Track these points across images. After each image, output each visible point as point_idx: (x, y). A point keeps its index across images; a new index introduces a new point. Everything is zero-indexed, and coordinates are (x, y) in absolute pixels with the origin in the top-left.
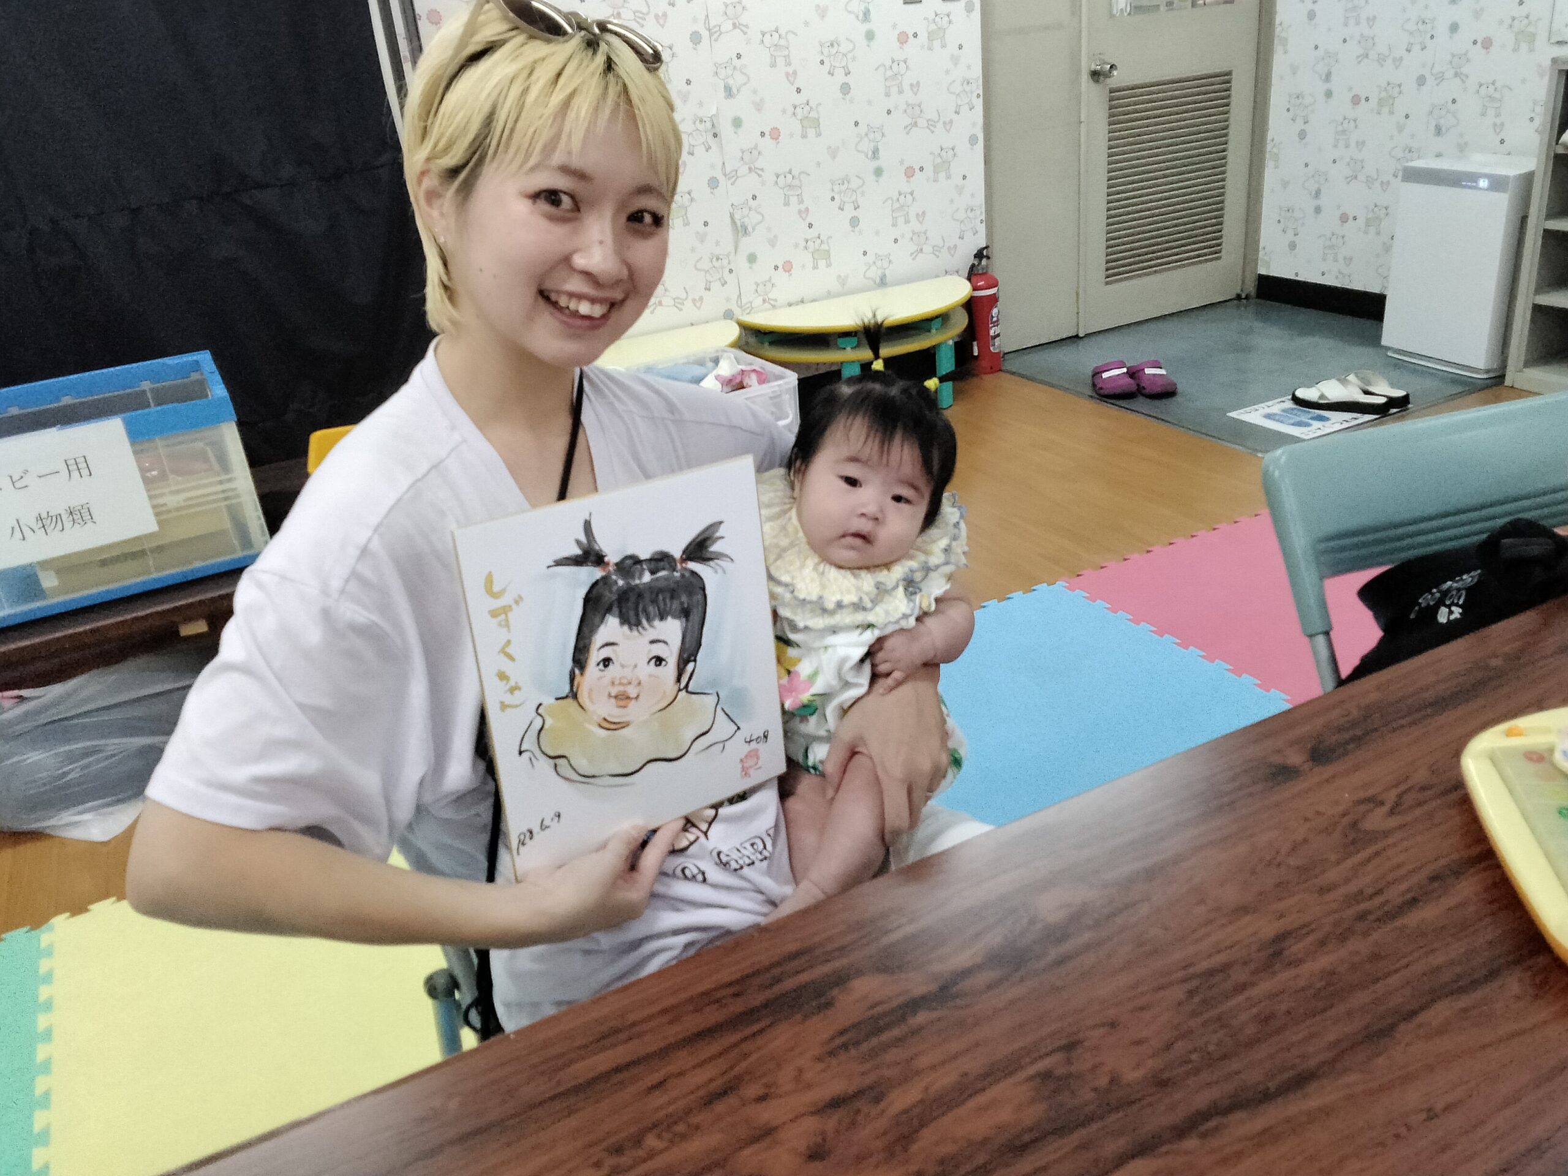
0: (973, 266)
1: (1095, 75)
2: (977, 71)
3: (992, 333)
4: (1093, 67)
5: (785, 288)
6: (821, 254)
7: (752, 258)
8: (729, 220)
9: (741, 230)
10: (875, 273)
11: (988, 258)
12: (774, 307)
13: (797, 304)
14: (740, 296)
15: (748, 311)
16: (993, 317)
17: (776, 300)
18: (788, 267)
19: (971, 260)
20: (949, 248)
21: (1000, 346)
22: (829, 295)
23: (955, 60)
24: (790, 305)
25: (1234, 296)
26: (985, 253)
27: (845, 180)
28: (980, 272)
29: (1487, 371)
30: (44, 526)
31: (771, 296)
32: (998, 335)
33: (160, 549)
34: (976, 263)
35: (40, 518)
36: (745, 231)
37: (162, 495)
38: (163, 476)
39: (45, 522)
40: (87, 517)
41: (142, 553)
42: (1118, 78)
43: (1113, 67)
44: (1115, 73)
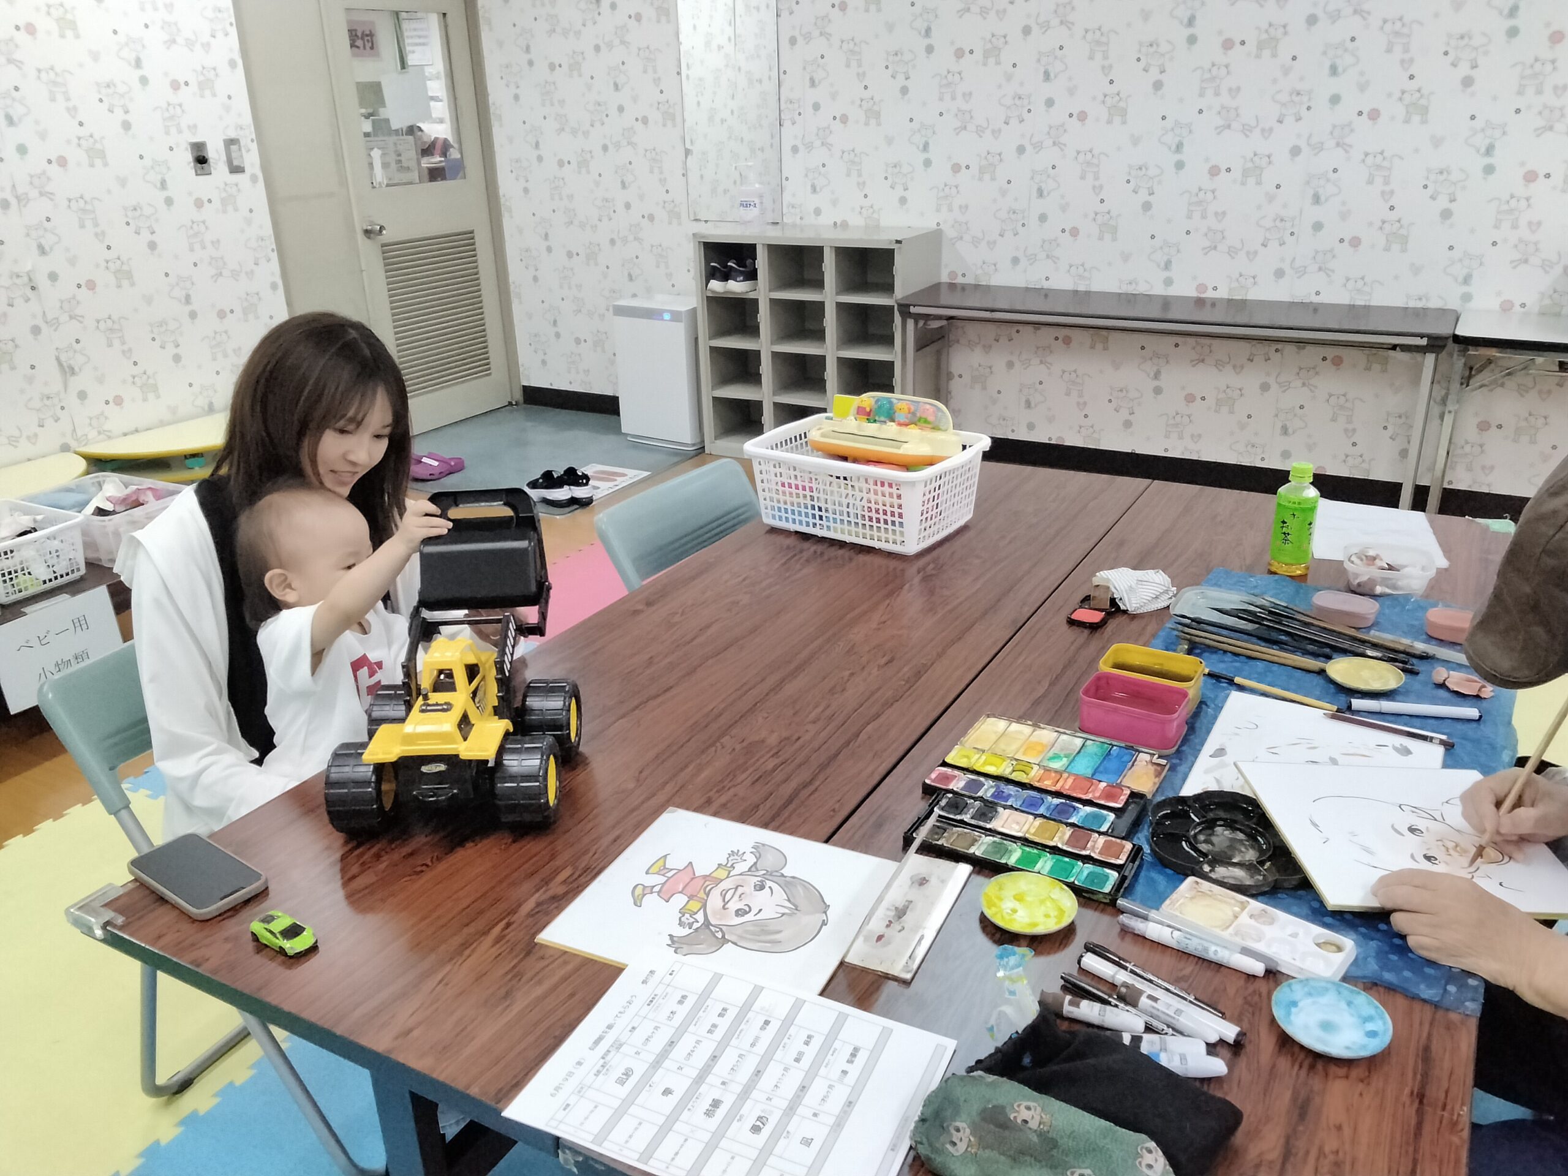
1: (368, 233)
2: (268, 230)
4: (365, 228)
5: (117, 421)
6: (149, 387)
7: (82, 395)
8: (55, 363)
9: (68, 371)
10: (202, 402)
12: (109, 438)
13: (132, 433)
14: (74, 430)
15: (83, 443)
17: (109, 431)
18: (119, 401)
22: (162, 424)
23: (249, 222)
24: (125, 435)
25: (506, 404)
27: (162, 323)
29: (694, 445)
31: (106, 428)
36: (73, 371)
42: (388, 236)
43: (382, 228)
44: (384, 232)
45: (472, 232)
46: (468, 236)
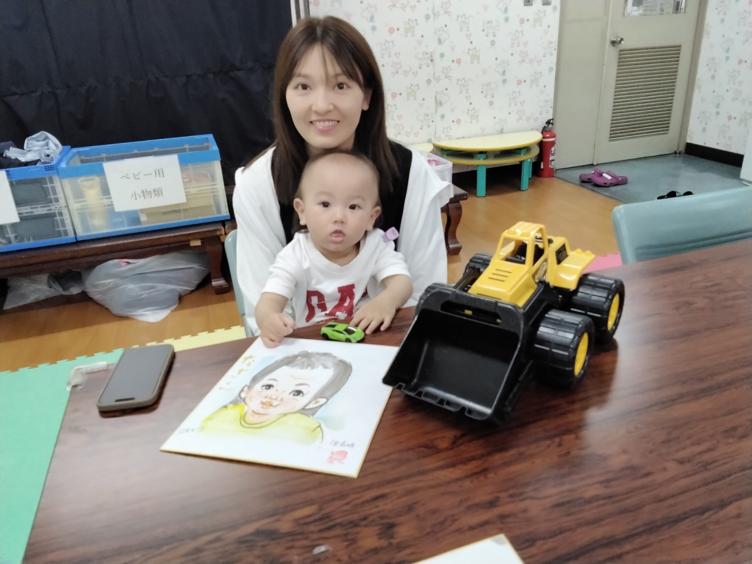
0: (545, 127)
1: (613, 43)
2: (555, 38)
3: (551, 159)
4: (612, 40)
5: (456, 131)
6: (474, 117)
7: (443, 117)
8: (434, 99)
9: (439, 103)
10: (498, 127)
11: (553, 124)
12: (450, 139)
13: (461, 138)
14: (435, 133)
15: (438, 140)
16: (552, 151)
17: (451, 136)
18: (459, 121)
19: (544, 125)
20: (534, 119)
21: (554, 165)
22: (476, 136)
23: (546, 33)
24: (458, 139)
25: (673, 152)
26: (551, 122)
27: (489, 84)
28: (548, 130)
30: (144, 195)
31: (450, 134)
32: (554, 160)
33: (185, 210)
34: (546, 126)
35: (143, 192)
36: (441, 104)
37: (189, 188)
38: (190, 181)
39: (145, 193)
40: (160, 193)
41: (179, 211)
42: (624, 45)
43: (622, 40)
44: (623, 42)
45: (680, 46)
46: (678, 48)
